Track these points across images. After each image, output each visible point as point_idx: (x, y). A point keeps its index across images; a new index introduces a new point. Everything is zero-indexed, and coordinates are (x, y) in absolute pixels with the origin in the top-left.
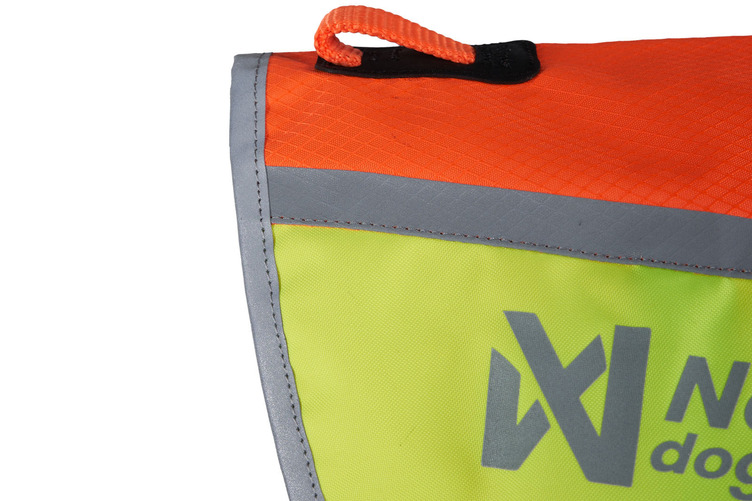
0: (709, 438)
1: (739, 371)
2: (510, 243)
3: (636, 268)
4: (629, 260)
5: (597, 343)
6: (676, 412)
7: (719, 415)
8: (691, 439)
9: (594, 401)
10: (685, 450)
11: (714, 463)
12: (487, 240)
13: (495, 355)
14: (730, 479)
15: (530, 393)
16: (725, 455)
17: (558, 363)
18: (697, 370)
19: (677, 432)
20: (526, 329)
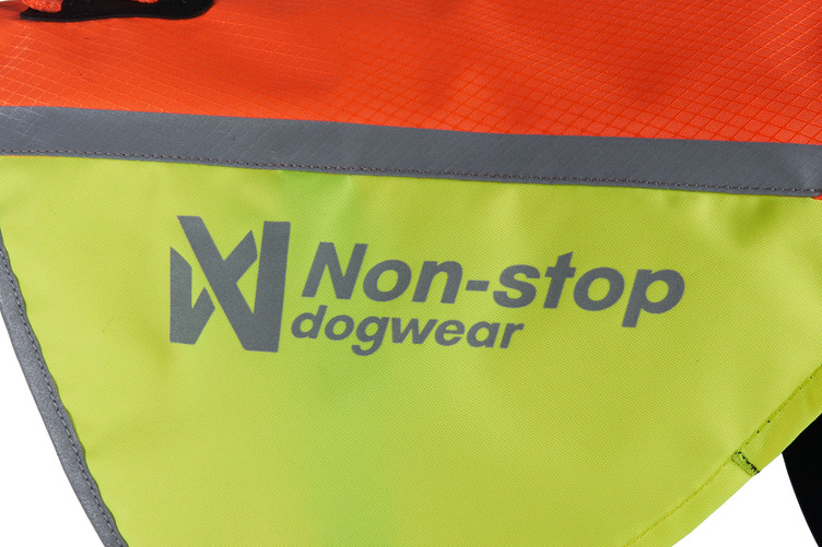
0: (336, 307)
1: (359, 251)
2: (179, 159)
3: (280, 172)
4: (274, 166)
5: (250, 237)
6: (310, 290)
7: (344, 289)
8: (323, 309)
9: (248, 285)
10: (317, 319)
11: (340, 328)
12: (160, 158)
13: (173, 253)
14: (353, 339)
15: (199, 283)
16: (348, 320)
17: (220, 257)
18: (326, 253)
19: (311, 306)
20: (194, 229)
